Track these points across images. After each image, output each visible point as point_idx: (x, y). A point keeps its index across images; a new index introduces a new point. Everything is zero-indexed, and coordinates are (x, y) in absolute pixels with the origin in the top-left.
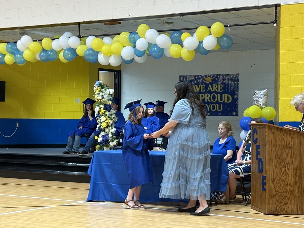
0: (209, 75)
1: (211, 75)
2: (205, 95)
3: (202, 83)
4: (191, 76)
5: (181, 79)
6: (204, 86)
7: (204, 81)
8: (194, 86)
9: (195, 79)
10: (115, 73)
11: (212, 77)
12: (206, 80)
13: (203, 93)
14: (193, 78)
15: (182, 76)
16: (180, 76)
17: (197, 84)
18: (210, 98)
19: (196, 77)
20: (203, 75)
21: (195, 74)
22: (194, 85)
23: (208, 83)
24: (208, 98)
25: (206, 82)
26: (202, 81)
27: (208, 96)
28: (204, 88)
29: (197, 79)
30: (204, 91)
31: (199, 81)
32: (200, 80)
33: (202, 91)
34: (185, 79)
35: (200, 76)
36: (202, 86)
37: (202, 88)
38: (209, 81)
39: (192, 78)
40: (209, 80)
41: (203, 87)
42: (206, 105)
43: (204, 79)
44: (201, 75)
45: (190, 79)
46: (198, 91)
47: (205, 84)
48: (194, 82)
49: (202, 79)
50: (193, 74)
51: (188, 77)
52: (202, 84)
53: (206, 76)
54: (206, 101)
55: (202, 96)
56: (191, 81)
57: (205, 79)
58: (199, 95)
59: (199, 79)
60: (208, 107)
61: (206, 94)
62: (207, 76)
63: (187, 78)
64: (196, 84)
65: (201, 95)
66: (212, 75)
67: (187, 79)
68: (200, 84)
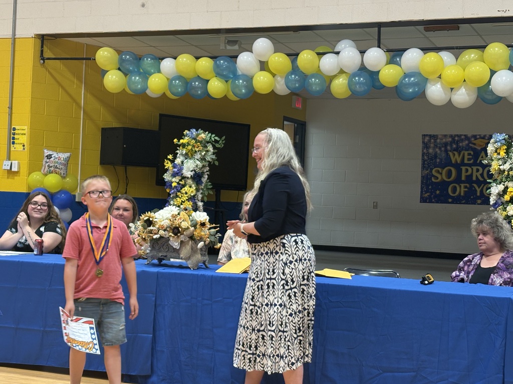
0: (482, 136)
1: (486, 135)
2: (472, 169)
3: (468, 148)
4: (445, 136)
5: (426, 140)
6: (472, 153)
7: (470, 145)
8: (451, 154)
9: (453, 141)
10: (296, 125)
11: (486, 138)
12: (475, 144)
13: (470, 165)
14: (450, 139)
15: (427, 135)
16: (424, 136)
17: (458, 150)
18: (482, 175)
19: (456, 138)
20: (470, 135)
21: (454, 133)
22: (451, 151)
23: (479, 148)
24: (478, 174)
25: (475, 147)
26: (468, 145)
27: (478, 170)
28: (471, 157)
29: (458, 141)
30: (471, 162)
31: (461, 144)
32: (464, 144)
33: (466, 161)
34: (432, 141)
35: (463, 137)
36: (466, 153)
37: (466, 157)
38: (481, 146)
39: (447, 140)
40: (482, 144)
41: (469, 154)
42: (475, 185)
43: (470, 142)
44: (465, 135)
45: (444, 140)
46: (458, 162)
47: (474, 150)
48: (451, 146)
49: (467, 142)
50: (448, 133)
51: (440, 136)
52: (468, 151)
53: (475, 137)
54: (474, 178)
55: (467, 171)
56: (446, 144)
57: (474, 142)
58: (461, 169)
59: (462, 140)
60: (478, 190)
61: (475, 168)
62: (478, 137)
63: (437, 139)
64: (456, 150)
65: (464, 168)
66: (488, 136)
67: (438, 141)
68: (463, 150)
